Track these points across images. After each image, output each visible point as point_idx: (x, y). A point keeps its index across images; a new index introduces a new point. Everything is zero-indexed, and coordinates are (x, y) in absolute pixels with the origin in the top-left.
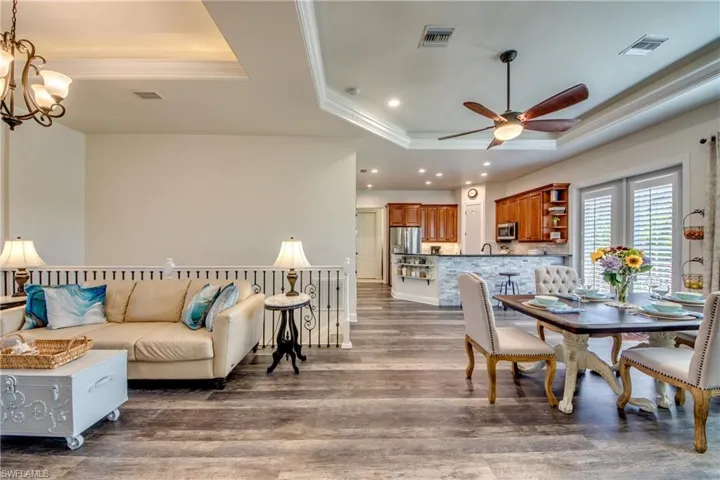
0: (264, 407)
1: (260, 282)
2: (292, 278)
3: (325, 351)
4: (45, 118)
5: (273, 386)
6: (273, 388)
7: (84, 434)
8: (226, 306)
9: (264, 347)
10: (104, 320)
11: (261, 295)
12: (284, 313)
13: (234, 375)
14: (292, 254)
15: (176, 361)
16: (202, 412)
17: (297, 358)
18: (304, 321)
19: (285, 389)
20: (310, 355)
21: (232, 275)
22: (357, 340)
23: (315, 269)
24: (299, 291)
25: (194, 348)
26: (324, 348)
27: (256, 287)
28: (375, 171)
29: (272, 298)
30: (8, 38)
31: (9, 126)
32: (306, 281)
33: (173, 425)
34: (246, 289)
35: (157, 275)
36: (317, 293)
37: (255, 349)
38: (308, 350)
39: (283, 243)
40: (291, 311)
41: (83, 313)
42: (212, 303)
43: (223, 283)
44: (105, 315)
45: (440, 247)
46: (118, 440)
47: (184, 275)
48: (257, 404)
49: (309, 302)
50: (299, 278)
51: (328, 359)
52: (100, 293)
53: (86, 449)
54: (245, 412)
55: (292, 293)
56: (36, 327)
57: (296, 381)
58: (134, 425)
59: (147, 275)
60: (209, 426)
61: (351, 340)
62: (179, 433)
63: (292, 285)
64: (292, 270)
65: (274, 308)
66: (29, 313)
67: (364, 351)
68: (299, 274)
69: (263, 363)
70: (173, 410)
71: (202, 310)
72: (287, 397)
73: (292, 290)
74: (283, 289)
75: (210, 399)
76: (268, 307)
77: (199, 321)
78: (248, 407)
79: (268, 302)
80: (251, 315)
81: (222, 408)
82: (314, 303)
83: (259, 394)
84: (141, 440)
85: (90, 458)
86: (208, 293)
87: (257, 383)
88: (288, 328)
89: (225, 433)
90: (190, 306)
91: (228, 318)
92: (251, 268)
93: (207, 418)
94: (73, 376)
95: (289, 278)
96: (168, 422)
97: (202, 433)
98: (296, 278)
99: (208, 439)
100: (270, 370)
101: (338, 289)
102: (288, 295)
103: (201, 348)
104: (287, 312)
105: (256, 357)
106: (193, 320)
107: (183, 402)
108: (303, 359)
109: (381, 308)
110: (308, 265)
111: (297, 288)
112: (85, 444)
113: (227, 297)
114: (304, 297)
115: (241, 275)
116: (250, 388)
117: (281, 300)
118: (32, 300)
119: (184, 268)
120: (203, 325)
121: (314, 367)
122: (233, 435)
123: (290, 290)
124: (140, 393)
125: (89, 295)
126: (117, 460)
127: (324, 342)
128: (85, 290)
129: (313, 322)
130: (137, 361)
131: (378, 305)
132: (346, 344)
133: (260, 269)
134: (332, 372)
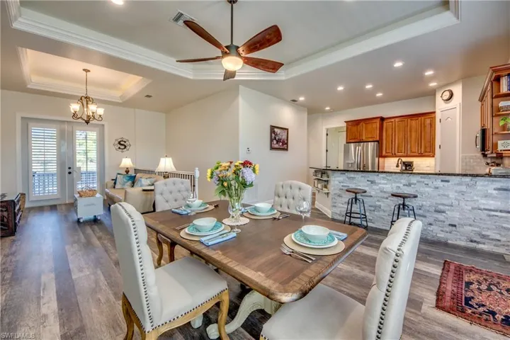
28: (302, 98)
41: (124, 185)
45: (412, 162)
125: (128, 178)
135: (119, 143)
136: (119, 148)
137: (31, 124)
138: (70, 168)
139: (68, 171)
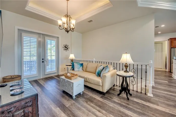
0: (116, 108)
1: (115, 66)
2: (126, 66)
3: (140, 94)
4: (73, 30)
5: (119, 101)
6: (119, 102)
7: (76, 96)
8: (105, 72)
9: (117, 85)
10: (82, 70)
11: (116, 70)
12: (123, 78)
13: (108, 92)
14: (126, 58)
15: (93, 84)
16: (99, 101)
17: (128, 94)
18: (131, 82)
19: (124, 104)
20: (133, 94)
21: (108, 63)
22: (155, 94)
23: (136, 64)
24: (129, 71)
25: (97, 82)
26: (139, 93)
27: (114, 67)
28: (163, 26)
29: (119, 72)
30: (66, 15)
31: (67, 32)
32: (131, 68)
33: (92, 102)
34: (112, 68)
35: (92, 62)
36: (136, 72)
37: (114, 86)
38: (132, 92)
39: (123, 55)
40: (126, 78)
41: (79, 69)
42: (102, 70)
43: (105, 65)
44: (83, 69)
46: (81, 100)
47: (97, 62)
48: (114, 106)
49: (133, 76)
50: (129, 67)
51: (141, 99)
52: (82, 65)
53: (75, 100)
54: (110, 107)
55: (126, 71)
56: (73, 70)
57: (128, 103)
58: (84, 97)
59: (90, 62)
60: (100, 107)
61: (152, 93)
62: (92, 105)
63: (126, 69)
64: (126, 63)
65: (120, 76)
66: (72, 67)
67: (160, 100)
68: (129, 65)
69: (116, 91)
70: (93, 97)
71: (100, 72)
72: (125, 108)
73: (126, 70)
74: (123, 69)
75: (101, 97)
76: (118, 75)
77: (99, 75)
78: (111, 105)
79: (118, 73)
80: (112, 76)
81: (104, 102)
82: (135, 76)
83: (115, 102)
84: (85, 103)
85: (76, 103)
86: (101, 68)
87: (114, 98)
88: (124, 83)
89: (104, 112)
90: (97, 71)
91: (105, 76)
92: (113, 62)
93: (100, 104)
94: (74, 83)
95: (125, 66)
96: (91, 100)
97: (98, 108)
98: (128, 66)
99: (99, 111)
100: (119, 95)
101: (146, 72)
102: (125, 72)
103: (99, 82)
104: (124, 78)
105: (114, 88)
106: (98, 74)
107: (95, 95)
108: (131, 95)
109: (167, 82)
110: (133, 62)
111: (128, 70)
112: (75, 98)
113: (106, 69)
114: (131, 74)
115: (110, 63)
116: (112, 98)
117: (122, 73)
118: (73, 65)
119: (97, 60)
120: (100, 76)
121: (135, 100)
122: (106, 114)
123: (125, 70)
124: (87, 89)
125: (80, 65)
126: (80, 106)
127: (139, 90)
128: (80, 64)
129: (134, 82)
130: (86, 81)
131: (165, 80)
132: (150, 95)
133: (115, 62)
134: (144, 105)
135: (65, 47)
136: (65, 49)
137: (23, 34)
138: (43, 59)
139: (42, 61)
